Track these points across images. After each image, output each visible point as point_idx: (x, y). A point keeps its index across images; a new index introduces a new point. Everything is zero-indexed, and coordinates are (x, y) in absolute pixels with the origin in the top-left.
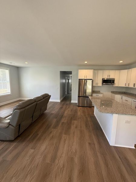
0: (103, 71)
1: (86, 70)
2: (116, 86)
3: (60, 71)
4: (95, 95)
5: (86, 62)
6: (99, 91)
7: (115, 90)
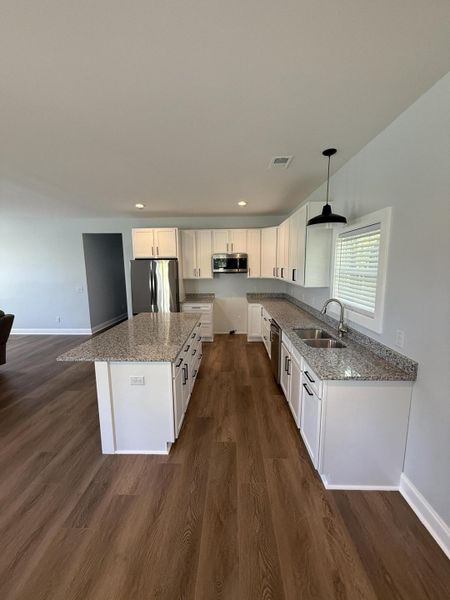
0: (212, 233)
1: (156, 230)
2: (252, 276)
3: (84, 235)
4: (190, 309)
5: (140, 206)
6: (210, 295)
7: (255, 290)
